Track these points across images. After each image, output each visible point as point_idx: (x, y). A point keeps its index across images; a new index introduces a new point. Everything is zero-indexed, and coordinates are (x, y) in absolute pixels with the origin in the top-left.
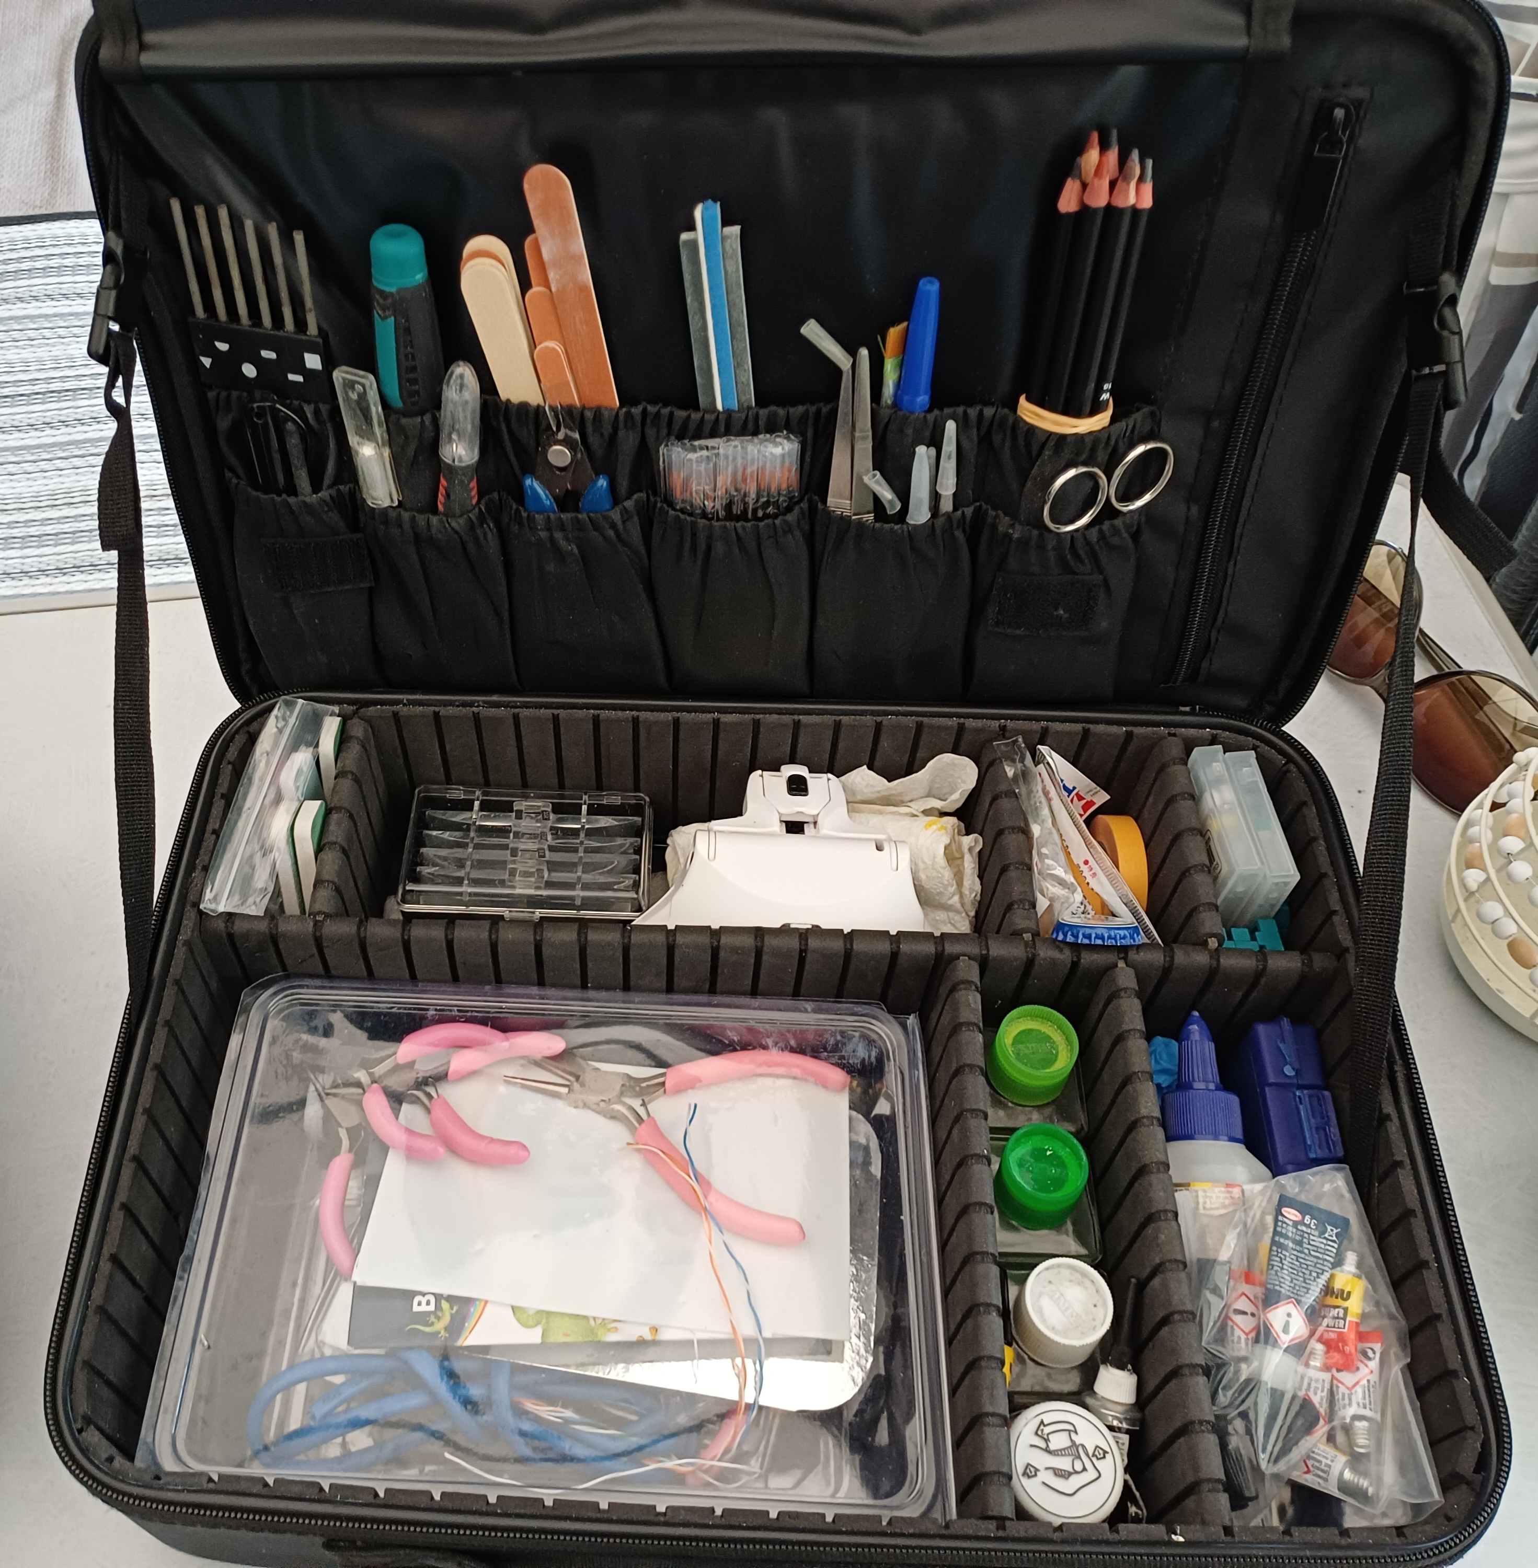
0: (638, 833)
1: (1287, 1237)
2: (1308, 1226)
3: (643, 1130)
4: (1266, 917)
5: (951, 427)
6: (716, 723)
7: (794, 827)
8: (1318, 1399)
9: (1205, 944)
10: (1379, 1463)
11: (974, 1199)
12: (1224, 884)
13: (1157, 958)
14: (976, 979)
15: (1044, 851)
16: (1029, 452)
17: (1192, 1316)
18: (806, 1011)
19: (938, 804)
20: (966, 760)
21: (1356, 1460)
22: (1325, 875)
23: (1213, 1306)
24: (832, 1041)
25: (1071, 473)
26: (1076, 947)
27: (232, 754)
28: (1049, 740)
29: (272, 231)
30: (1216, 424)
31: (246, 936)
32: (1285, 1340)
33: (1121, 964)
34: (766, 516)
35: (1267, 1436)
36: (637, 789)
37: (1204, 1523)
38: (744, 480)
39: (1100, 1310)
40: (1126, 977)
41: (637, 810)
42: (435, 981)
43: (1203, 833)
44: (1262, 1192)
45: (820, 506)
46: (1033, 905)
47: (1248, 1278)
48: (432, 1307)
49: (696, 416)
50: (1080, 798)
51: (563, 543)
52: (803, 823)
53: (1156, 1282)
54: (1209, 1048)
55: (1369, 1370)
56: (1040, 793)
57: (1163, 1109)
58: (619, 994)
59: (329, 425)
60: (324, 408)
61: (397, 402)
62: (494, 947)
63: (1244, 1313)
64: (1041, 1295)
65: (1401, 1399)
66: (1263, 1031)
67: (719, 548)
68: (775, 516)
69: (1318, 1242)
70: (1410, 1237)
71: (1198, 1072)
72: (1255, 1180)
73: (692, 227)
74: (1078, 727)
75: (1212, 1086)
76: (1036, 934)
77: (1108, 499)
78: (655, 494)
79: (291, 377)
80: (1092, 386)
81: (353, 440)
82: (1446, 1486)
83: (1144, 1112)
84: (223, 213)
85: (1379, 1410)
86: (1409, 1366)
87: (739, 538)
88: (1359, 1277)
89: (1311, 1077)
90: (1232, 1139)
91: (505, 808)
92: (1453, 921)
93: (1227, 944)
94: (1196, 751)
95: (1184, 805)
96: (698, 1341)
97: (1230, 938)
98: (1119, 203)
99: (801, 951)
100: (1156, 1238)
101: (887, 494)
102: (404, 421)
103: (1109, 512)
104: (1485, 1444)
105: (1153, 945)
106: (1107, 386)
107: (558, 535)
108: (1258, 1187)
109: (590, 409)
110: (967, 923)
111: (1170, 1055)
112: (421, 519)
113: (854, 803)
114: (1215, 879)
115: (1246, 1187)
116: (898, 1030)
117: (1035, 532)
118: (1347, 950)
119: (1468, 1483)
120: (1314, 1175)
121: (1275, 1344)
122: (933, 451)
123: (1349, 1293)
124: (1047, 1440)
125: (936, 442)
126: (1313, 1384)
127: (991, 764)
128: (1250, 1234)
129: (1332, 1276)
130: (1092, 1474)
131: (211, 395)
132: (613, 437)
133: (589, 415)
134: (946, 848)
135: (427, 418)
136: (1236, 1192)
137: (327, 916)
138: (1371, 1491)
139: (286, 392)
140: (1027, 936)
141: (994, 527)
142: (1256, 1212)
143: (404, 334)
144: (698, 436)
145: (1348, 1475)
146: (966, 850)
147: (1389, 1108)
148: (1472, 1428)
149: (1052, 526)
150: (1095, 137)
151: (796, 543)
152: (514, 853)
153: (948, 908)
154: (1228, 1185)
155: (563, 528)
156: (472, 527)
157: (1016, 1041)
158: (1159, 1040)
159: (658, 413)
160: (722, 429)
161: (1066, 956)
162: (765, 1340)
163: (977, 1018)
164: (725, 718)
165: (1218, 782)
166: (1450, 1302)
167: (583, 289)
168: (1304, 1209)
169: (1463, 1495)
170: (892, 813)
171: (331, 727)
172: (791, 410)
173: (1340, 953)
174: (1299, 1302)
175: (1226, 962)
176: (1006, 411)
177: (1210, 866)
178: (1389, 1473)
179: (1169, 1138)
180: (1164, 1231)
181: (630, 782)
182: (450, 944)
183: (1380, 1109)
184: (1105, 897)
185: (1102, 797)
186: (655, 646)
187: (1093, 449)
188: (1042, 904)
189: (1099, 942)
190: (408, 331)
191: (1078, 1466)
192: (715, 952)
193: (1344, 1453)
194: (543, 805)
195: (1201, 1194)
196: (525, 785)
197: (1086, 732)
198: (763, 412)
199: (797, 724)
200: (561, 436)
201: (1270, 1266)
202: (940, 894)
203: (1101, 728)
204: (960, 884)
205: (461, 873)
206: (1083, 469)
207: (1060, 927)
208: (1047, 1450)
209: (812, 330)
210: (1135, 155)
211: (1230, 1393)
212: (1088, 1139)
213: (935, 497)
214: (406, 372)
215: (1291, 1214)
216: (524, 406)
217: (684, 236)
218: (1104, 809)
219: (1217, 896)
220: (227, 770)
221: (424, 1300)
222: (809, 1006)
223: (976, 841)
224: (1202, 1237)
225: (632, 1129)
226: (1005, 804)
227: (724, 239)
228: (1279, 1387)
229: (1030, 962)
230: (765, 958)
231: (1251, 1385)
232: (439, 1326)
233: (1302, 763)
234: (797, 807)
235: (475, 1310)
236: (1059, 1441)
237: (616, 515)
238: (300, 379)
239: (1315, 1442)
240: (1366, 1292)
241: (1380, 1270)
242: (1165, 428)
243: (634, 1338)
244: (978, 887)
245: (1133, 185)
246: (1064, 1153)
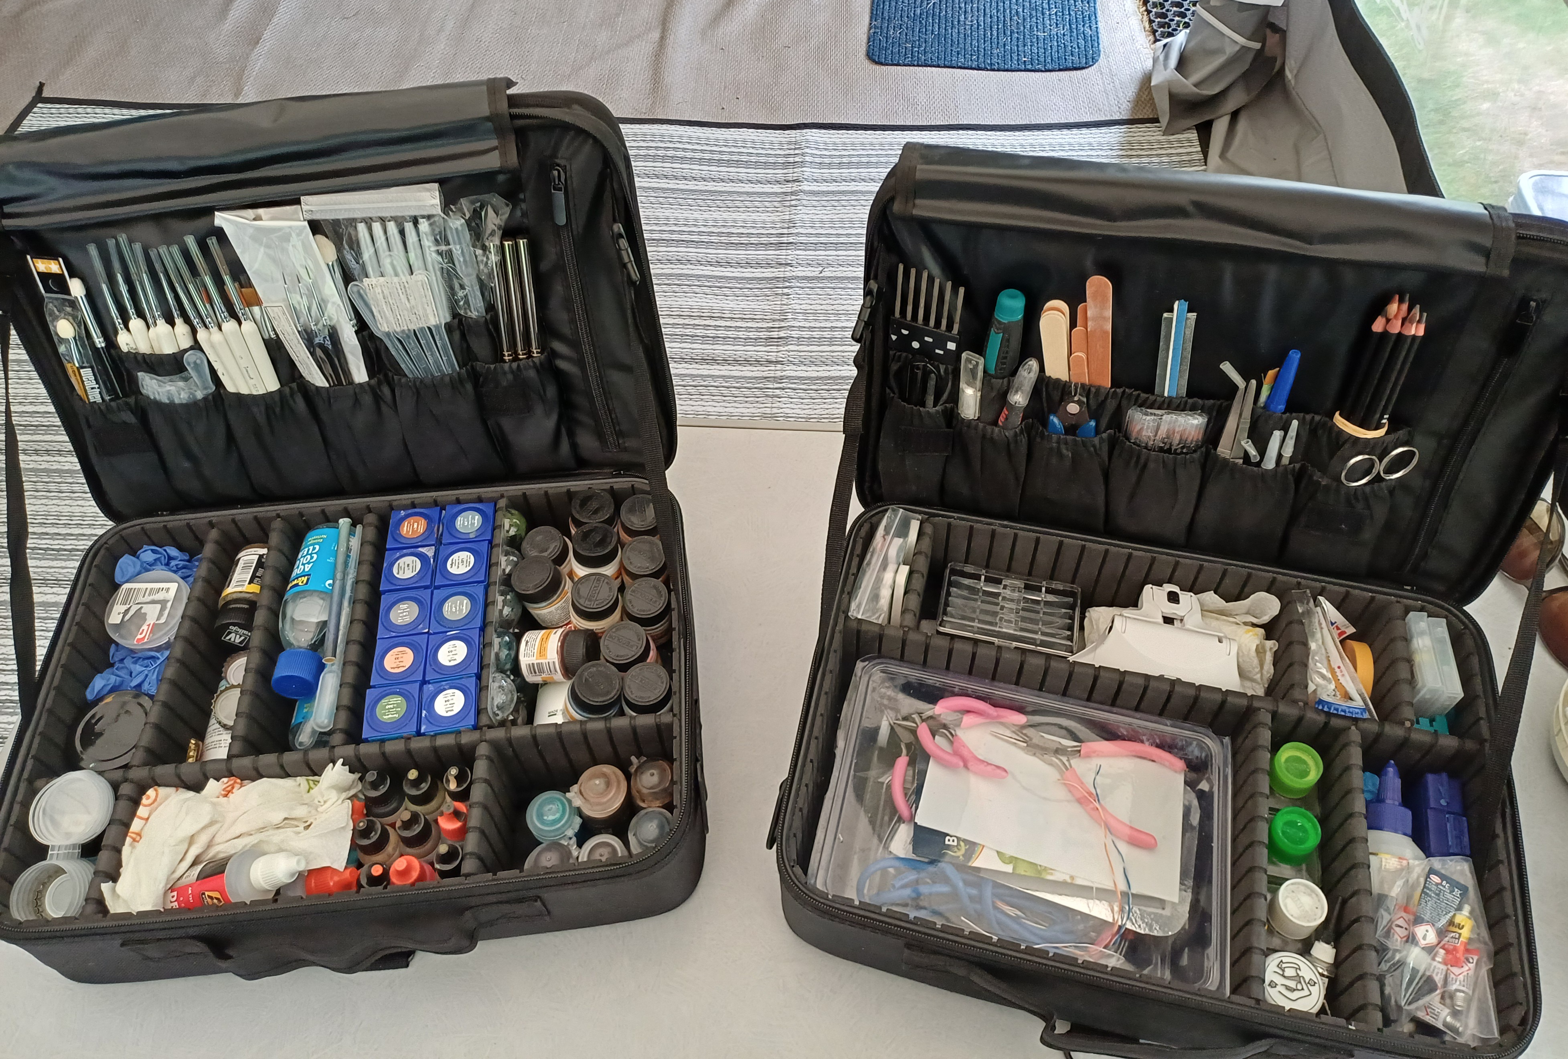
0: (1072, 607)
1: (1431, 890)
2: (1444, 887)
3: (1068, 774)
4: (1441, 715)
5: (1295, 423)
6: (1130, 555)
7: (1168, 620)
8: (1438, 979)
9: (1403, 724)
10: (1467, 1017)
11: (1256, 839)
12: (1419, 692)
13: (1374, 728)
14: (1270, 724)
15: (1317, 658)
16: (1338, 443)
17: (1372, 920)
18: (1167, 725)
19: (1255, 621)
20: (1273, 598)
21: (1455, 1014)
22: (1478, 696)
23: (1384, 918)
24: (1180, 744)
25: (1360, 458)
26: (1328, 714)
27: (863, 533)
28: (1324, 594)
29: (949, 285)
30: (1445, 441)
31: (866, 632)
32: (1423, 943)
33: (1353, 728)
34: (1182, 453)
35: (1407, 989)
36: (1073, 582)
37: (1366, 1022)
38: (1174, 433)
39: (1319, 912)
40: (1355, 735)
41: (1072, 594)
42: (958, 673)
43: (1409, 661)
44: (1418, 865)
45: (1212, 451)
46: (1306, 687)
47: (1406, 910)
48: (955, 843)
49: (1152, 398)
50: (1338, 628)
51: (1064, 451)
52: (1173, 619)
53: (1354, 900)
54: (1398, 782)
55: (1468, 969)
56: (1317, 624)
57: (1367, 811)
58: (1059, 697)
59: (950, 377)
60: (950, 368)
61: (992, 371)
62: (997, 661)
63: (1402, 927)
64: (1287, 897)
65: (1485, 988)
66: (1430, 778)
67: (1152, 465)
68: (1186, 454)
69: (1449, 896)
70: (1502, 902)
71: (1390, 794)
72: (1416, 858)
73: (1172, 311)
74: (1343, 589)
75: (1397, 803)
76: (1306, 704)
77: (1379, 472)
78: (1119, 432)
79: (937, 351)
80: (1378, 416)
81: (963, 385)
82: (1503, 1031)
83: (1357, 809)
84: (925, 275)
85: (1471, 988)
86: (1491, 969)
87: (1164, 461)
88: (1470, 918)
89: (1457, 808)
90: (1405, 834)
91: (998, 582)
92: (1557, 735)
93: (1416, 726)
94: (1411, 614)
95: (1400, 644)
96: (1097, 888)
97: (1418, 723)
98: (1406, 332)
99: (1170, 692)
100: (1357, 876)
101: (1252, 452)
102: (993, 380)
103: (1378, 479)
104: (1526, 1013)
105: (1372, 719)
106: (1386, 416)
107: (1063, 447)
108: (1417, 862)
109: (1094, 386)
110: (1263, 690)
111: (1374, 784)
112: (989, 428)
113: (1205, 611)
114: (1414, 688)
115: (1411, 861)
116: (1219, 743)
117: (1335, 484)
118: (1486, 740)
119: (1515, 1030)
120: (1451, 861)
121: (1417, 944)
122: (1282, 433)
123: (1463, 927)
124: (1283, 971)
125: (1286, 429)
126: (1436, 971)
127: (1289, 603)
128: (1409, 889)
129: (1455, 915)
130: (1306, 992)
131: (891, 353)
132: (1104, 402)
133: (1093, 390)
134: (1257, 646)
135: (1006, 380)
136: (1405, 863)
137: (910, 629)
138: (1461, 1029)
139: (934, 358)
140: (1301, 704)
141: (1311, 477)
142: (1414, 875)
143: (1005, 342)
144: (1151, 407)
145: (1449, 1019)
146: (1268, 649)
147: (1499, 830)
148: (1521, 1004)
149: (1345, 482)
150: (1397, 297)
151: (1195, 471)
152: (1002, 608)
153: (1253, 680)
154: (1400, 858)
155: (1066, 443)
156: (1016, 435)
157: (1287, 760)
158: (1368, 774)
159: (1131, 394)
160: (1165, 406)
161: (1321, 719)
162: (1132, 894)
163: (1268, 743)
164: (1135, 553)
165: (1422, 633)
166: (1519, 937)
167: (1107, 332)
168: (1443, 877)
169: (1510, 1036)
170: (1224, 620)
171: (915, 526)
172: (1206, 402)
173: (1482, 742)
174: (1433, 925)
175: (1415, 736)
176: (1327, 419)
177: (1412, 680)
178: (1472, 1022)
179: (1370, 827)
180: (1360, 873)
181: (1070, 578)
182: (974, 655)
183: (1494, 831)
184: (1348, 689)
185: (1351, 630)
186: (1102, 510)
187: (1373, 448)
188: (1311, 687)
189: (1343, 713)
190: (1008, 340)
191: (1299, 987)
192: (1121, 684)
193: (1448, 1008)
194: (1020, 584)
195: (1384, 860)
196: (1009, 569)
197: (1348, 593)
198: (1190, 401)
199: (1177, 563)
200: (1076, 399)
201: (1419, 904)
202: (1250, 671)
203: (1357, 592)
204: (1262, 665)
205: (974, 616)
206: (1367, 457)
207: (1321, 702)
208: (1283, 976)
209: (1227, 367)
210: (1418, 308)
211: (1389, 965)
212: (1323, 821)
213: (1280, 456)
214: (1002, 358)
215: (1435, 879)
216: (1058, 381)
217: (1165, 315)
218: (1351, 637)
219: (1414, 697)
220: (860, 542)
221: (951, 839)
222: (1169, 722)
223: (1275, 644)
224: (1382, 883)
225: (1061, 773)
226: (1296, 627)
227: (1187, 319)
228: (1417, 968)
229: (1300, 719)
230: (1148, 691)
231: (1401, 964)
232: (960, 853)
233: (1474, 630)
234: (1171, 609)
235: (979, 849)
236: (1289, 972)
237: (1096, 440)
238: (941, 352)
239: (1434, 998)
240: (1473, 926)
241: (1482, 917)
242: (1418, 439)
243: (1061, 880)
244: (1272, 671)
245: (1414, 325)
246: (1308, 826)
